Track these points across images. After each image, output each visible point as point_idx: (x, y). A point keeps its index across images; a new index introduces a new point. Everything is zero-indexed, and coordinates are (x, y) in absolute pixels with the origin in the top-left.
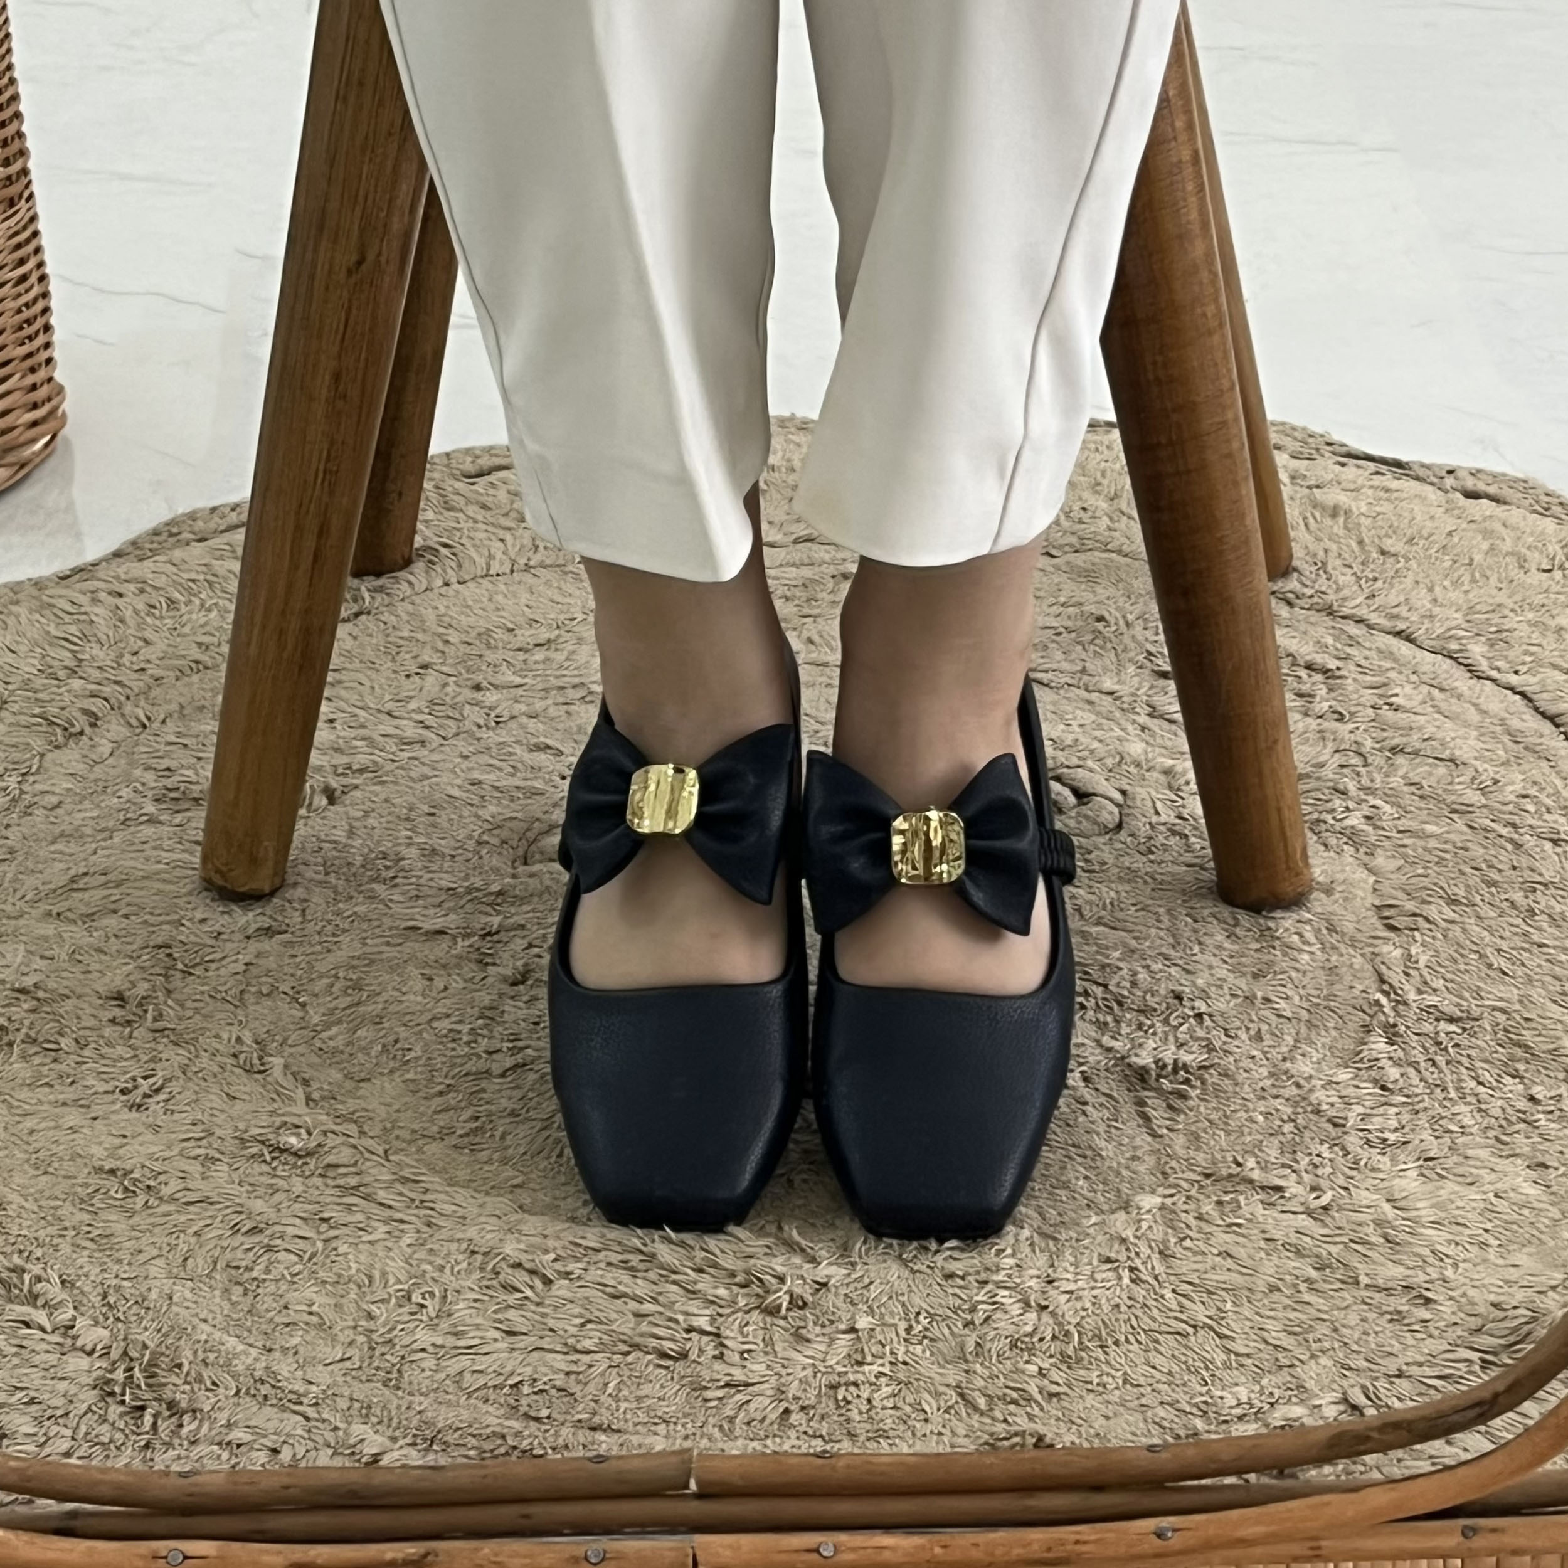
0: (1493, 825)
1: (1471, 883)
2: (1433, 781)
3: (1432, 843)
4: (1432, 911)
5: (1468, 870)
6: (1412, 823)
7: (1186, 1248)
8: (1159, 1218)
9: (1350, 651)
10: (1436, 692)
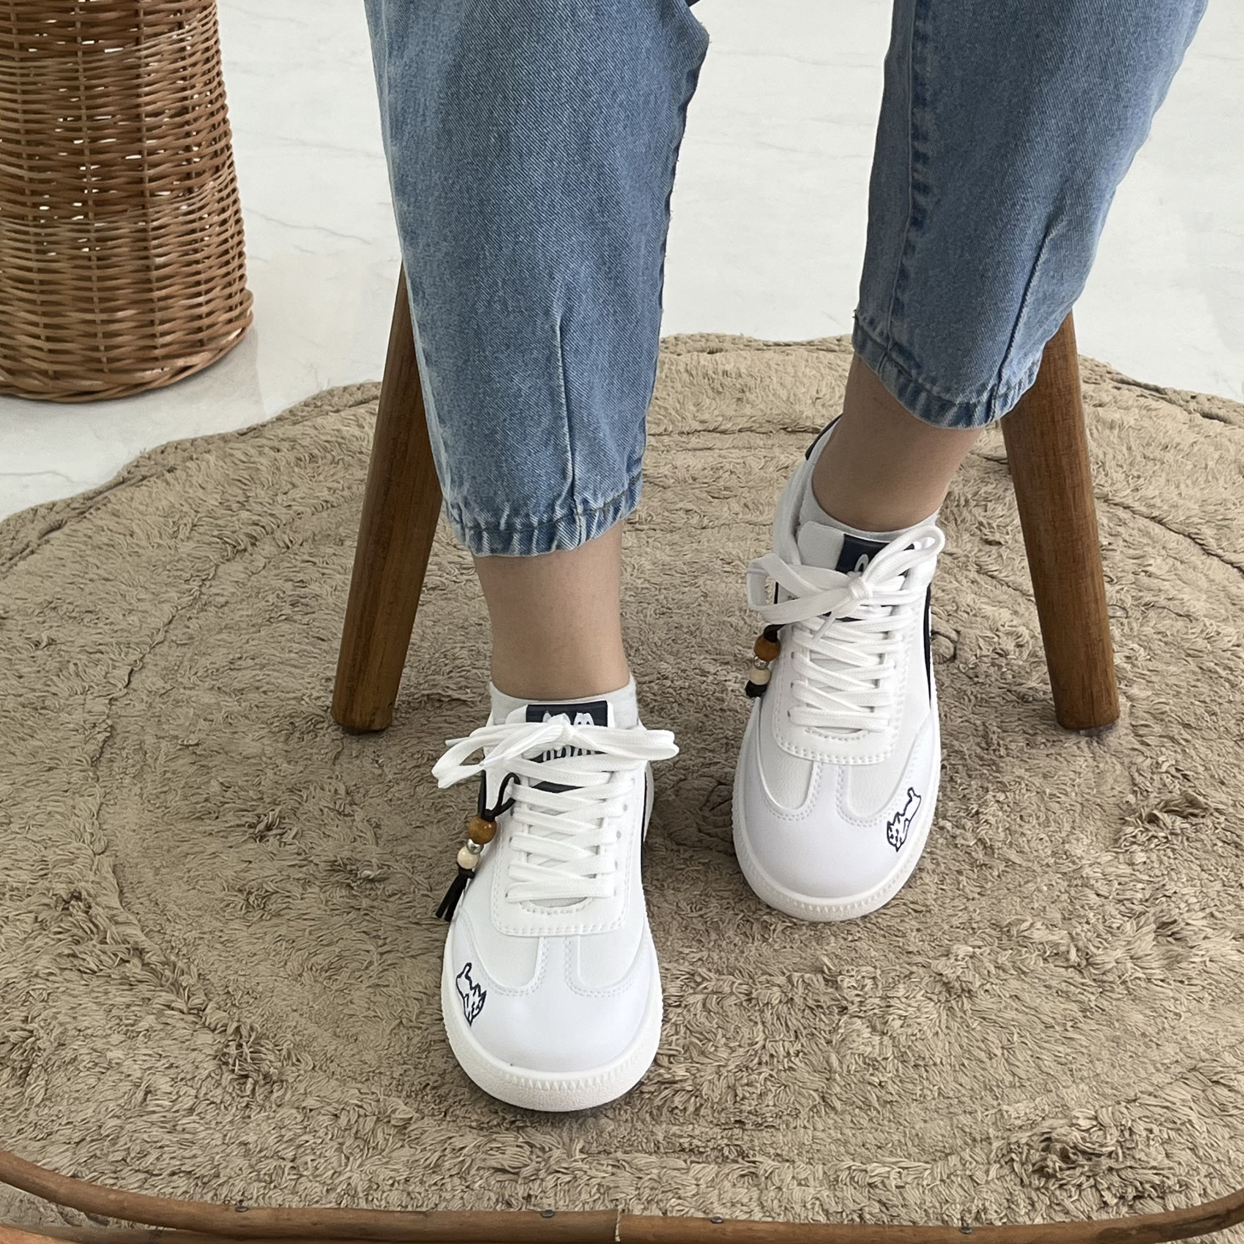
0: (1216, 667)
1: (1198, 712)
2: (1174, 631)
3: (1173, 681)
5: (1197, 702)
6: (1160, 665)
7: (987, 991)
8: (970, 965)
9: (1121, 529)
10: (1178, 564)
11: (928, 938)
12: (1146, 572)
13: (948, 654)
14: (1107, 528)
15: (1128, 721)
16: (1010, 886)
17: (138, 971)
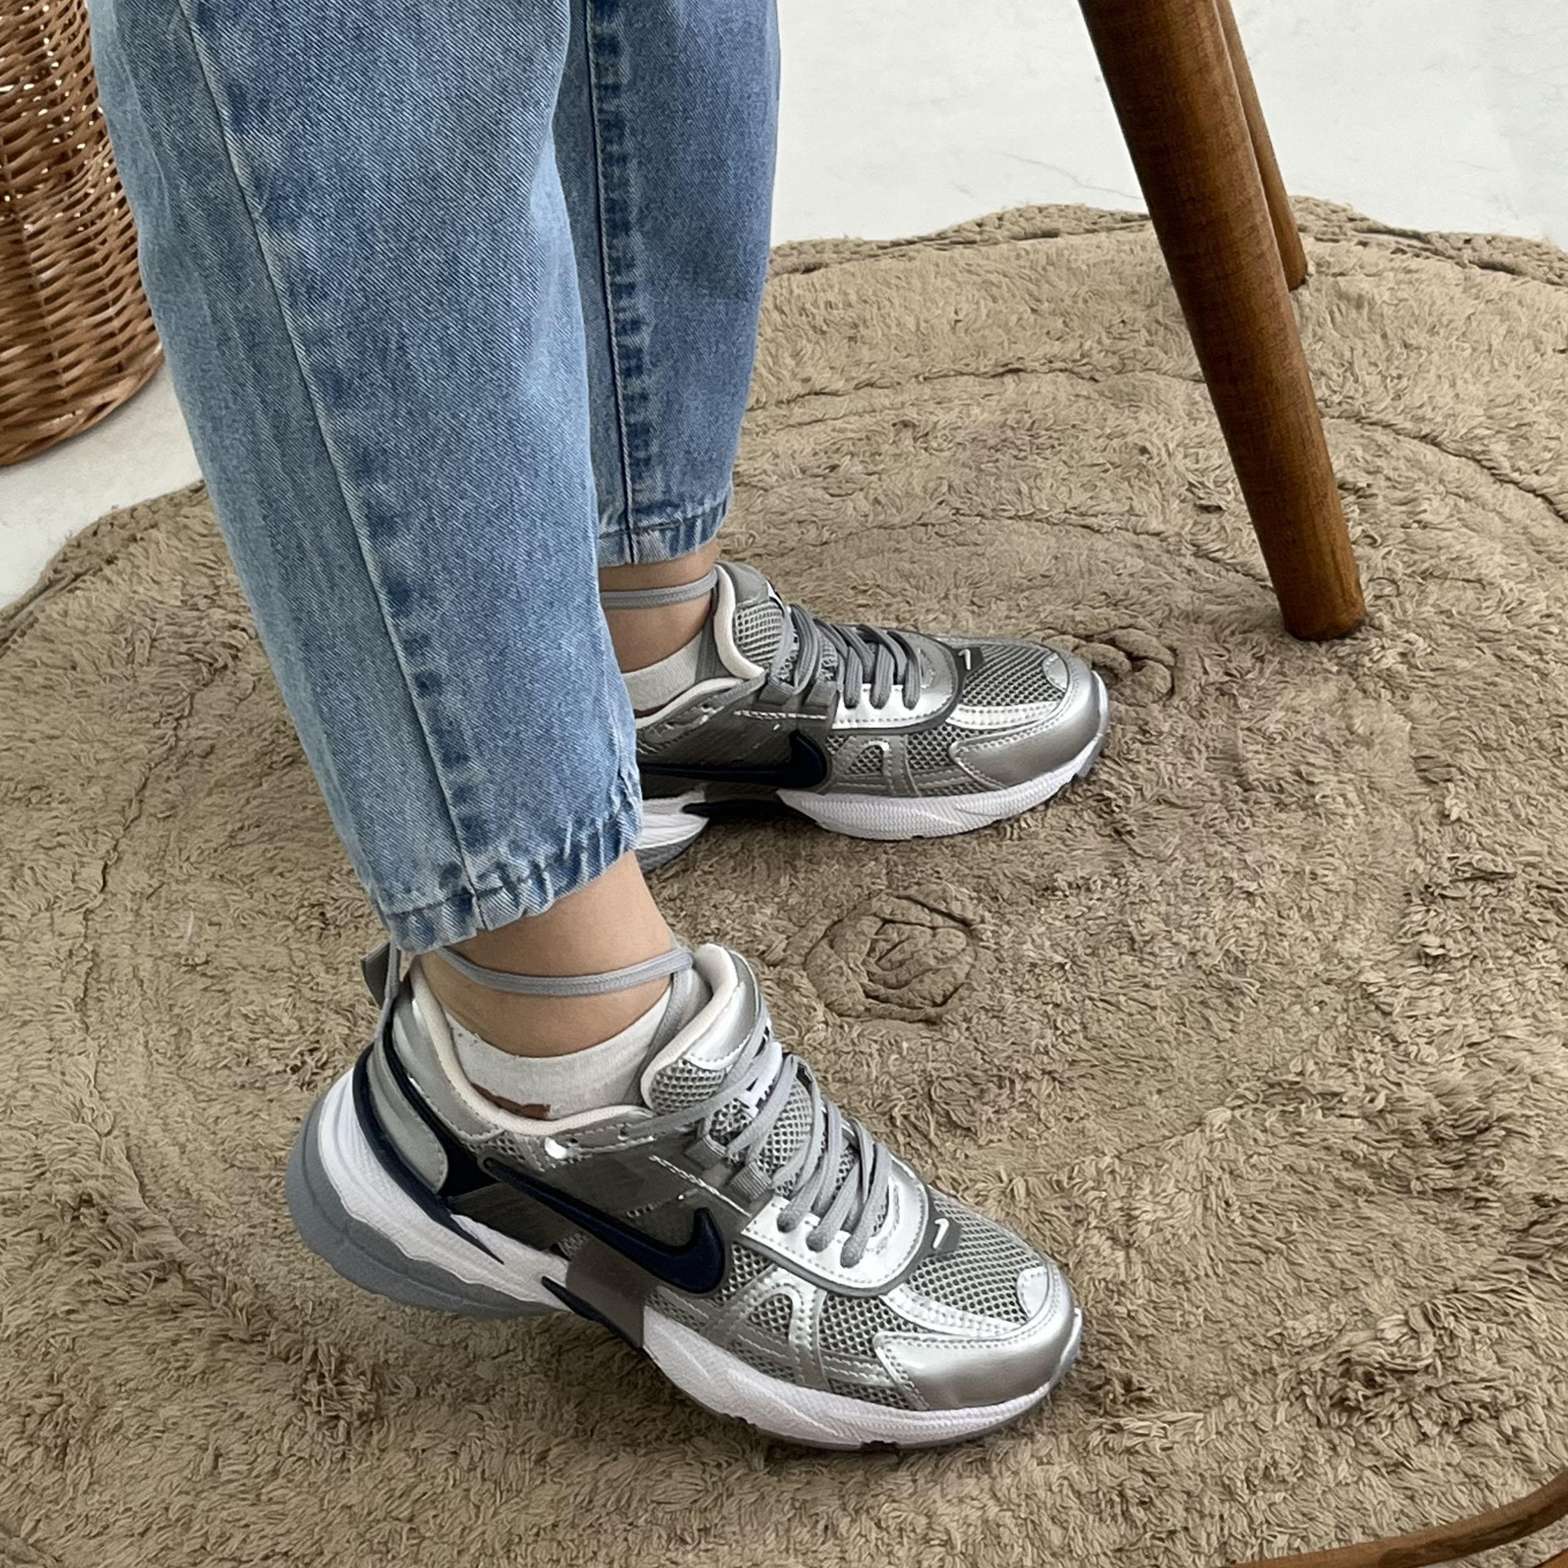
0: (1519, 653)
1: (1501, 724)
2: (1462, 607)
3: (1464, 681)
4: (1465, 761)
5: (1499, 709)
6: (1444, 659)
7: (1253, 1166)
8: (1230, 1134)
9: (1379, 462)
10: (1462, 503)
11: (1173, 1102)
12: (1419, 522)
13: (1162, 685)
14: (1362, 463)
15: (1406, 749)
16: (1271, 1013)
17: (180, 1293)
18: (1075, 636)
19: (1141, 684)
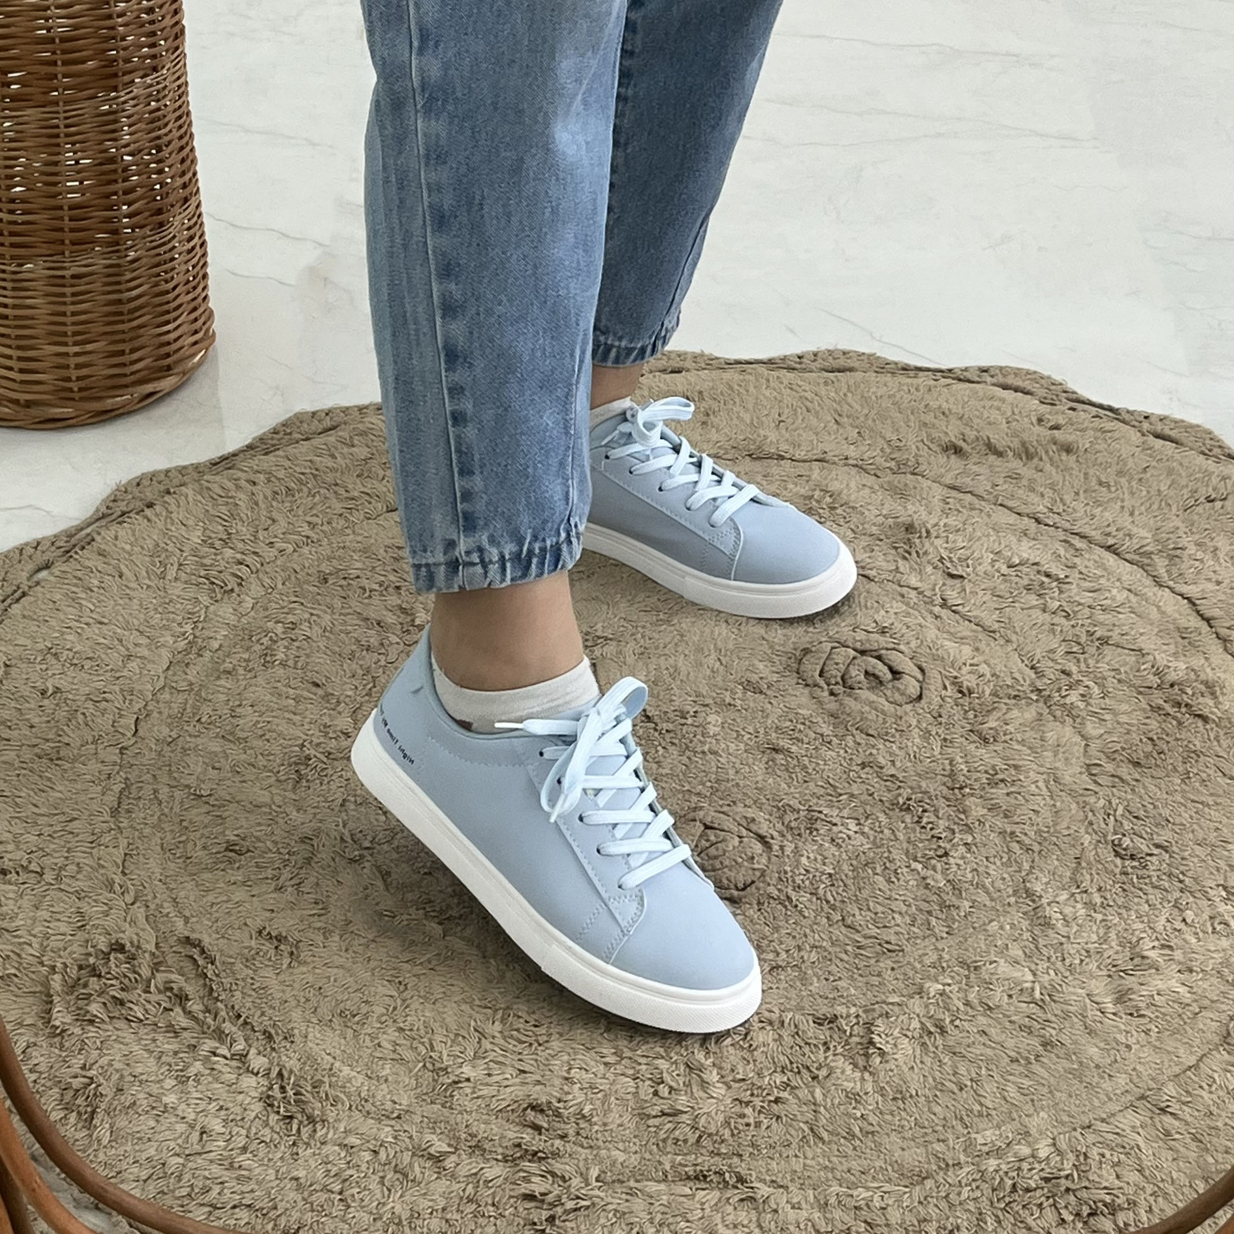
2: (1127, 668)
3: (1124, 719)
4: (1124, 773)
6: (1112, 702)
7: (956, 1027)
8: (941, 1003)
9: (1075, 560)
10: (1132, 596)
11: (902, 977)
12: (1101, 606)
13: (913, 692)
14: (1063, 560)
15: (1082, 759)
16: (976, 925)
17: (181, 1019)
18: (855, 650)
19: (898, 689)
